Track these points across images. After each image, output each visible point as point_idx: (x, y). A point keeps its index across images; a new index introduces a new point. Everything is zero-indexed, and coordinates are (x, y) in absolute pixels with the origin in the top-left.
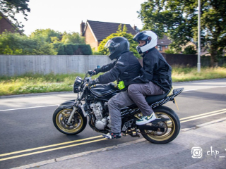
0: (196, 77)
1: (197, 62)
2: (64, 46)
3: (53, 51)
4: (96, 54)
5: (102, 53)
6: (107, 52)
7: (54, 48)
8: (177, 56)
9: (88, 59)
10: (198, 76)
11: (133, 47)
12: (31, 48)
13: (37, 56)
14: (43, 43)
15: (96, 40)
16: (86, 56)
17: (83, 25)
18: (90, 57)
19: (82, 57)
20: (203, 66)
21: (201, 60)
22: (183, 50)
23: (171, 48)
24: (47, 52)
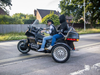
0: (83, 33)
2: (27, 20)
3: (22, 22)
5: (44, 23)
7: (23, 21)
10: (84, 32)
12: (13, 21)
13: (15, 25)
14: (18, 19)
15: (41, 18)
17: (35, 11)
21: (86, 26)
24: (19, 23)
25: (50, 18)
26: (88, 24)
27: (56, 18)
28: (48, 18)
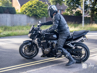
1: (82, 20)
4: (19, 13)
5: (23, 13)
6: (26, 13)
8: (70, 16)
9: (13, 17)
11: (43, 10)
15: (20, 5)
16: (12, 15)
18: (15, 15)
19: (9, 16)
20: (86, 23)
22: (74, 13)
23: (67, 12)
25: (33, 7)
26: (87, 17)
27: (42, 6)
28: (31, 6)
